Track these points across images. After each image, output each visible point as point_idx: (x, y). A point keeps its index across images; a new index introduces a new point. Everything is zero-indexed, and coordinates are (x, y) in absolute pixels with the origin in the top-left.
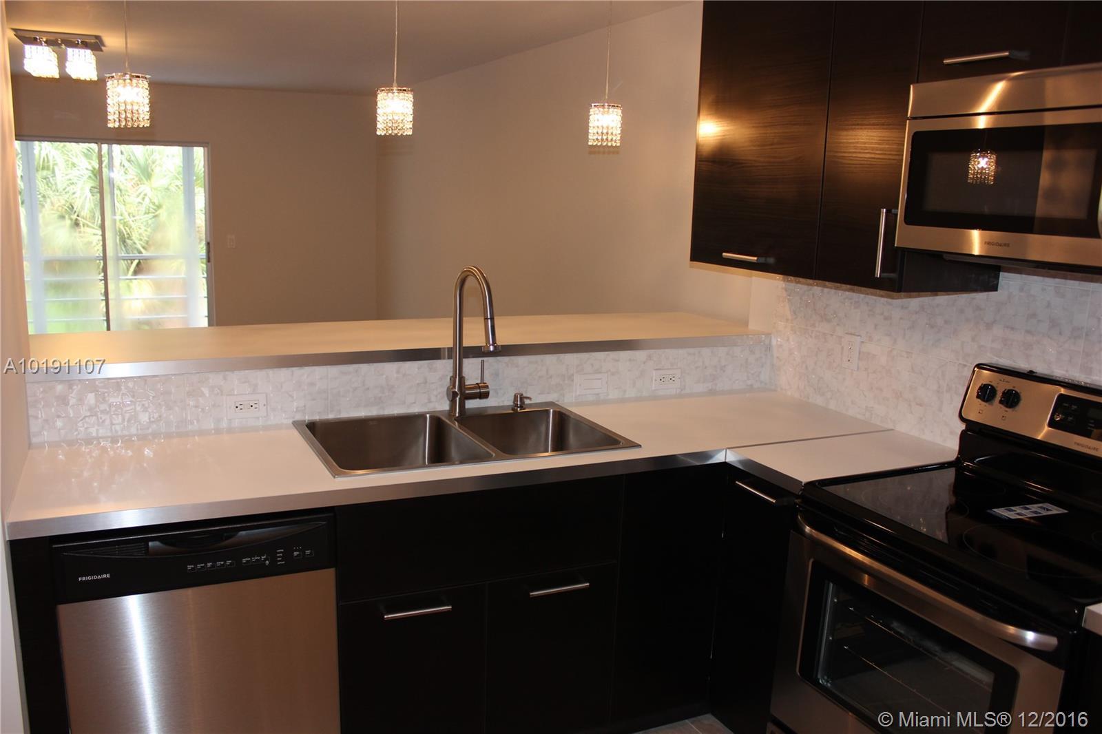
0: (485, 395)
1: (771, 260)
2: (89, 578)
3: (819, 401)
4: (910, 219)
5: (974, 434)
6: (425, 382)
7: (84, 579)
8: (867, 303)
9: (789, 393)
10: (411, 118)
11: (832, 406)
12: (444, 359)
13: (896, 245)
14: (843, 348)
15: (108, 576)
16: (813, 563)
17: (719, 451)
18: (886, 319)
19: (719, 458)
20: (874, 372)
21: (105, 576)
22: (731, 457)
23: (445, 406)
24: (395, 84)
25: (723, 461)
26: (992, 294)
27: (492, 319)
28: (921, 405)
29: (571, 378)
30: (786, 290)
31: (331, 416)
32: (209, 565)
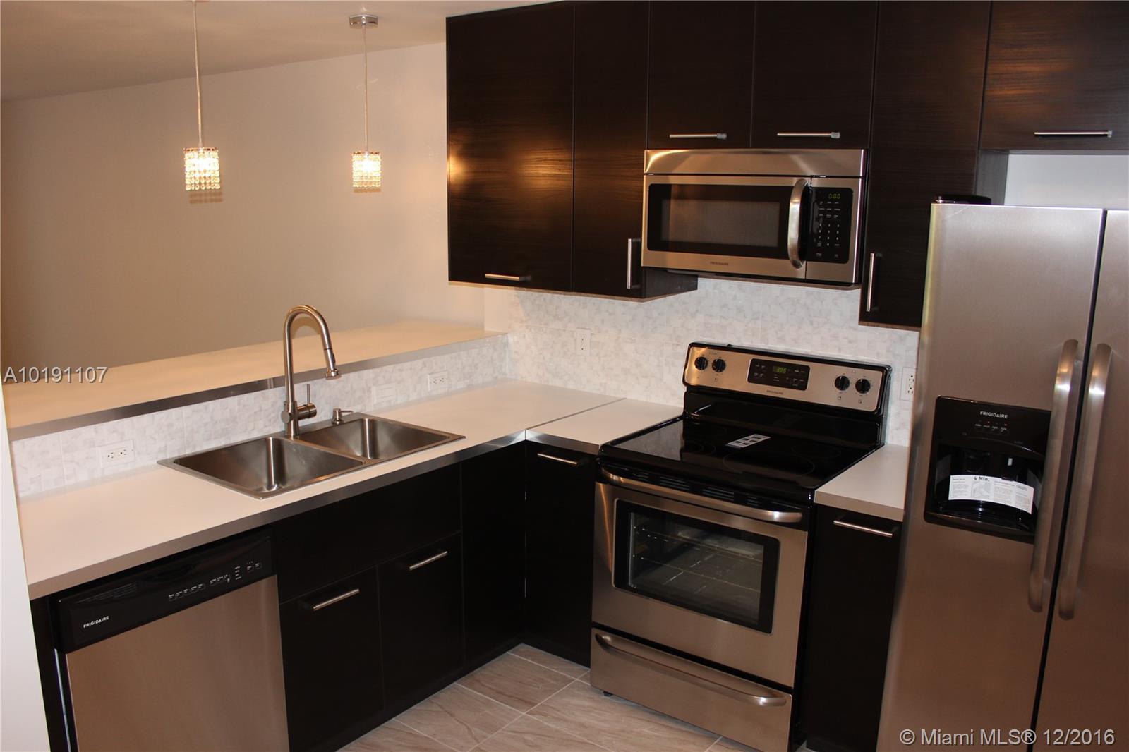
0: (313, 414)
1: (529, 278)
2: (92, 623)
3: (558, 383)
4: (651, 247)
5: (694, 394)
6: (261, 410)
7: (88, 625)
8: (594, 304)
9: (530, 380)
10: (217, 174)
12: (271, 388)
13: (642, 265)
14: (575, 340)
15: (107, 618)
16: (617, 502)
17: (519, 432)
18: (610, 314)
19: (520, 438)
20: (605, 356)
21: (104, 619)
22: (531, 436)
23: (279, 427)
24: (200, 144)
25: (524, 439)
26: (693, 292)
27: (331, 349)
28: (646, 377)
29: (369, 390)
30: (519, 297)
31: (188, 452)
32: (186, 591)
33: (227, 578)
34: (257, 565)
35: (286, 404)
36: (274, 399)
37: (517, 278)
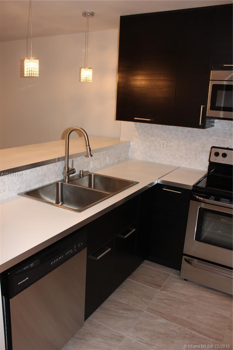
0: (74, 172)
2: (22, 282)
3: (152, 160)
4: (212, 109)
6: (55, 171)
7: (20, 283)
9: (139, 159)
10: (38, 70)
11: (157, 161)
13: (207, 116)
15: (28, 278)
16: (199, 208)
17: (156, 180)
18: (176, 135)
19: (156, 182)
20: (173, 151)
21: (27, 279)
22: (159, 181)
24: (32, 56)
25: (157, 183)
27: (89, 145)
28: (190, 159)
29: (90, 162)
31: (28, 189)
32: (57, 260)
33: (72, 251)
34: (82, 243)
35: (65, 168)
36: (60, 166)
37: (149, 120)
